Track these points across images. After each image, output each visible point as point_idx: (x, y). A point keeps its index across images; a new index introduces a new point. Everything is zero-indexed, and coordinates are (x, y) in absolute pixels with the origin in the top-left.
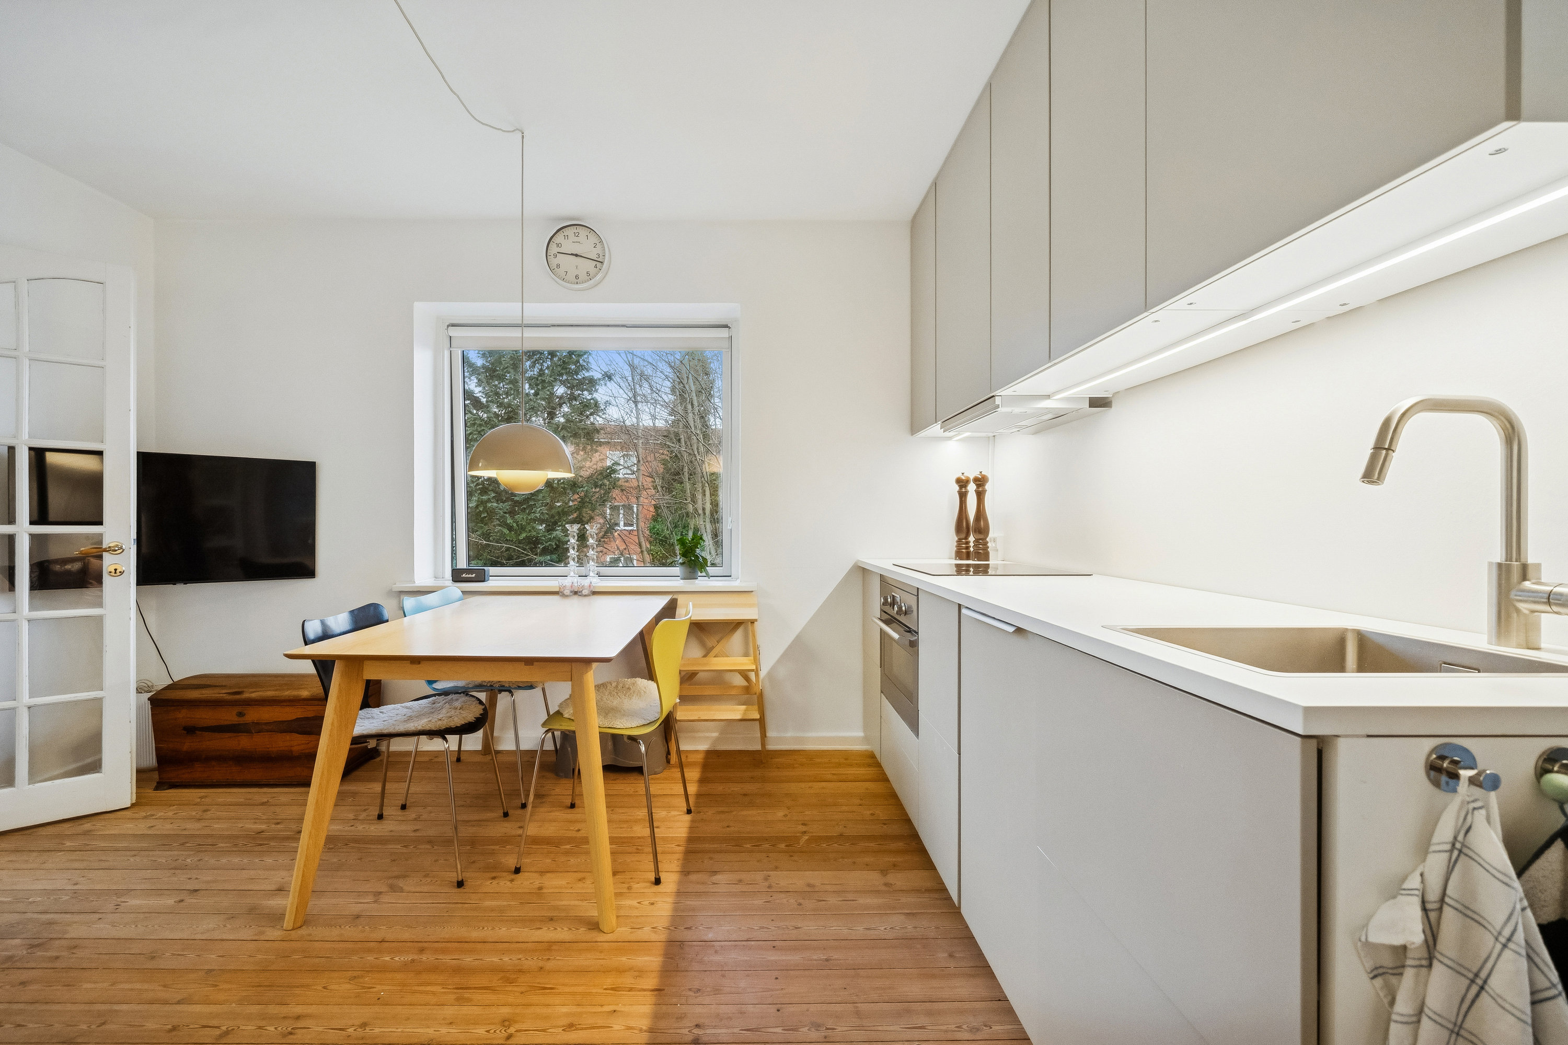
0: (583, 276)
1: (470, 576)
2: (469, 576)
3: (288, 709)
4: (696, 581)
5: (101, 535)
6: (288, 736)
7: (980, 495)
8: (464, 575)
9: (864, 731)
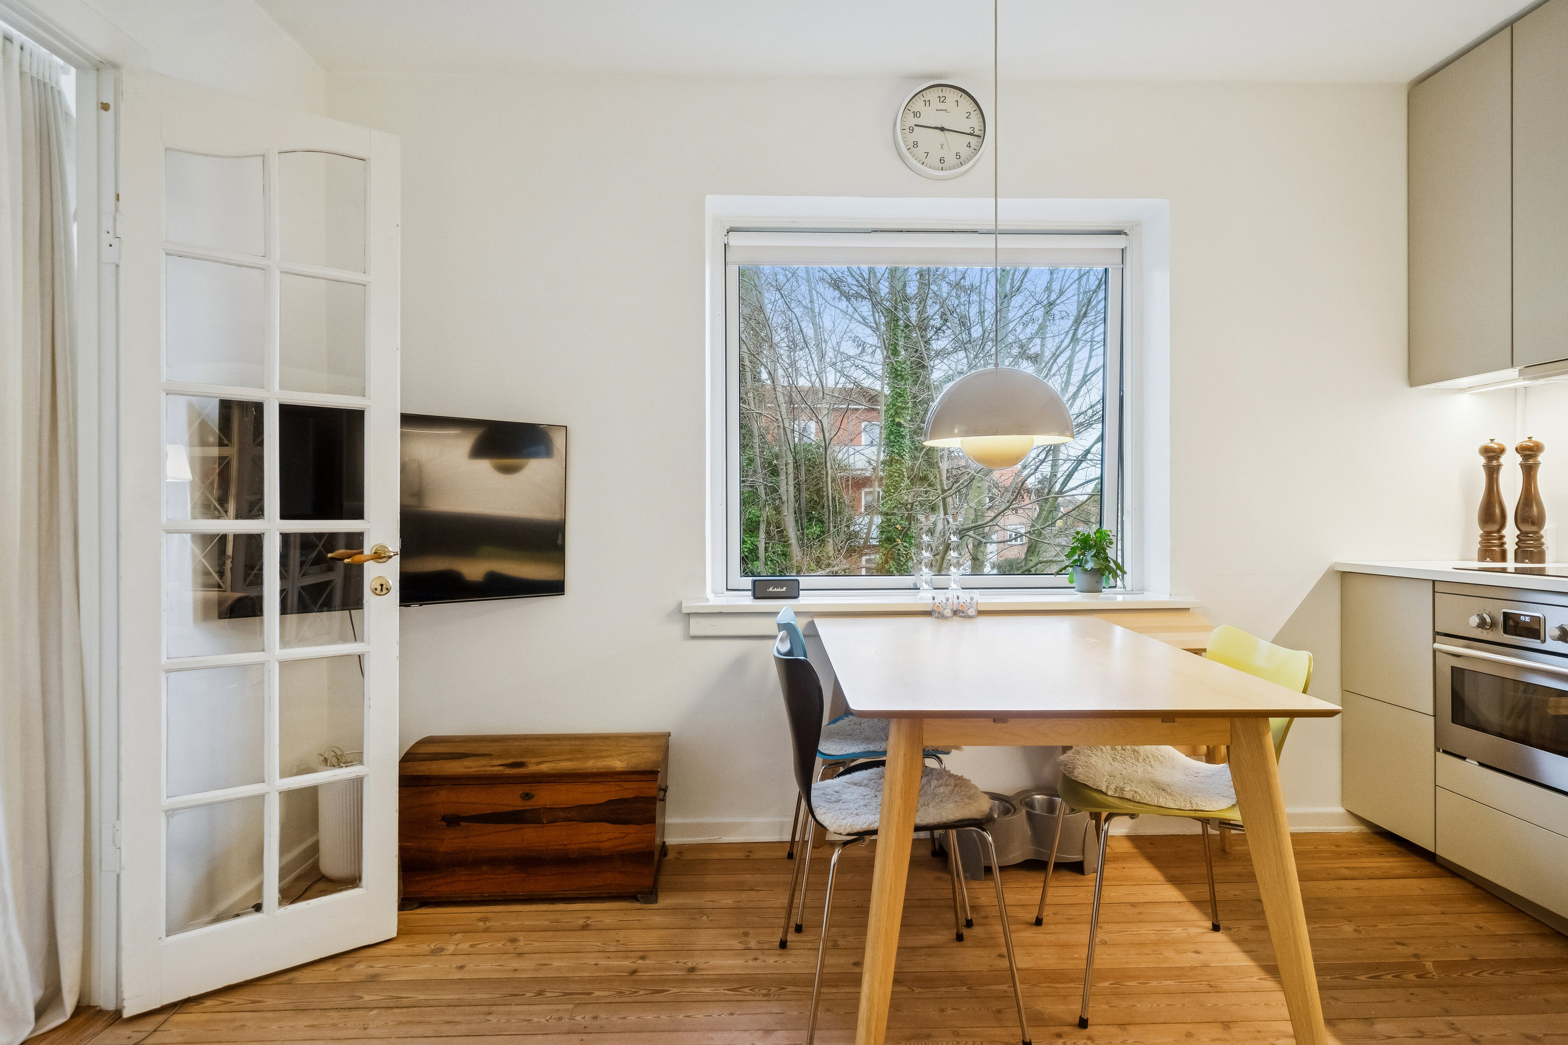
0: (951, 159)
1: (779, 590)
2: (777, 590)
3: (598, 788)
4: (1101, 595)
5: (361, 535)
6: (594, 828)
7: (1529, 471)
8: (771, 589)
9: (1343, 805)
